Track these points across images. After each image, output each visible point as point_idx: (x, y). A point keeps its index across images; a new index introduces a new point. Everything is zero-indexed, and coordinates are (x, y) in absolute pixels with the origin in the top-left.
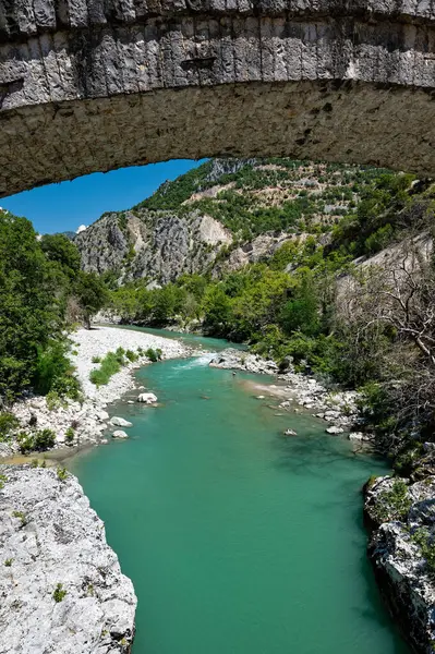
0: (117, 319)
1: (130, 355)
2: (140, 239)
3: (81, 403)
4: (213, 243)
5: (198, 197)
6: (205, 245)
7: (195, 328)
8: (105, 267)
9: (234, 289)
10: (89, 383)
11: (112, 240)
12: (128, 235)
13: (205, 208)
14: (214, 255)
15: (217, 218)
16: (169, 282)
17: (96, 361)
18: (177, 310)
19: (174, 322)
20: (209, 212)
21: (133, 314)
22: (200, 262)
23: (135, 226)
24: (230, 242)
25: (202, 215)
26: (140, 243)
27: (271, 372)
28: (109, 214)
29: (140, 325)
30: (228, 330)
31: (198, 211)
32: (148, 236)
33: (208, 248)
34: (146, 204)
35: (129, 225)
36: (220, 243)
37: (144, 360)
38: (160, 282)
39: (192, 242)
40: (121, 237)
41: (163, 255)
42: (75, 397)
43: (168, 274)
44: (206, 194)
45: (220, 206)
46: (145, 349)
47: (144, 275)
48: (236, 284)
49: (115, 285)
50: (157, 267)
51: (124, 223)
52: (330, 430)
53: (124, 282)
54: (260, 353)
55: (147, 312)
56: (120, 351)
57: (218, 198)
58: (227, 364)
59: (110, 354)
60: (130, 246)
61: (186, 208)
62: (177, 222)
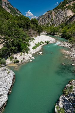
0: (46, 33)
2: (54, 15)
4: (69, 16)
5: (67, 5)
6: (67, 16)
7: (60, 36)
8: (47, 22)
9: (70, 27)
11: (49, 17)
12: (52, 15)
13: (68, 8)
14: (69, 19)
15: (71, 10)
16: (59, 25)
17: (35, 44)
18: (57, 32)
19: (56, 34)
20: (69, 8)
21: (49, 32)
22: (66, 20)
23: (53, 13)
24: (73, 15)
25: (67, 9)
26: (54, 17)
27: (69, 47)
28: (48, 11)
29: (50, 35)
30: (66, 37)
31: (67, 8)
32: (56, 15)
33: (68, 17)
34: (56, 8)
35: (52, 13)
36: (70, 16)
37: (46, 44)
38: (57, 25)
39: (64, 16)
40: (50, 16)
41: (58, 19)
43: (58, 23)
44: (70, 4)
45: (72, 7)
46: (47, 41)
47: (54, 24)
48: (70, 26)
49: (49, 26)
50: (57, 22)
52: (72, 65)
53: (50, 25)
55: (51, 32)
56: (41, 42)
57: (72, 5)
58: (61, 45)
59: (39, 43)
60: (52, 18)
61: (64, 8)
62: (62, 12)
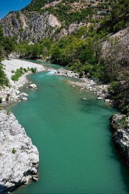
0: (18, 56)
1: (25, 70)
2: (25, 24)
3: (10, 87)
4: (54, 26)
5: (47, 6)
6: (51, 27)
7: (48, 60)
8: (11, 35)
9: (62, 45)
10: (11, 80)
11: (14, 23)
12: (20, 21)
13: (50, 10)
14: (54, 31)
15: (55, 15)
16: (37, 42)
18: (41, 53)
19: (40, 58)
20: (52, 12)
21: (24, 54)
22: (49, 34)
23: (23, 18)
24: (60, 26)
25: (49, 14)
26: (25, 25)
27: (76, 77)
28: (12, 12)
29: (27, 59)
30: (60, 61)
31: (47, 12)
32: (28, 23)
33: (53, 28)
34: (27, 8)
35: (20, 17)
36: (56, 26)
37: (30, 72)
38: (33, 42)
39: (45, 25)
40: (17, 22)
41: (34, 30)
42: (7, 86)
43: (36, 39)
44: (51, 4)
45: (56, 10)
46: (30, 68)
47: (27, 39)
48: (63, 43)
49: (16, 42)
50: (32, 35)
51: (18, 17)
53: (19, 41)
54: (72, 70)
55: (29, 53)
56: (21, 68)
57: (55, 7)
58: (60, 74)
60: (21, 26)
61: (43, 10)
62: (39, 17)
